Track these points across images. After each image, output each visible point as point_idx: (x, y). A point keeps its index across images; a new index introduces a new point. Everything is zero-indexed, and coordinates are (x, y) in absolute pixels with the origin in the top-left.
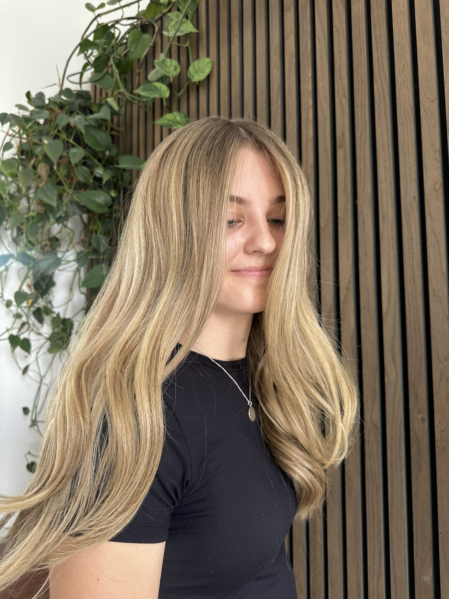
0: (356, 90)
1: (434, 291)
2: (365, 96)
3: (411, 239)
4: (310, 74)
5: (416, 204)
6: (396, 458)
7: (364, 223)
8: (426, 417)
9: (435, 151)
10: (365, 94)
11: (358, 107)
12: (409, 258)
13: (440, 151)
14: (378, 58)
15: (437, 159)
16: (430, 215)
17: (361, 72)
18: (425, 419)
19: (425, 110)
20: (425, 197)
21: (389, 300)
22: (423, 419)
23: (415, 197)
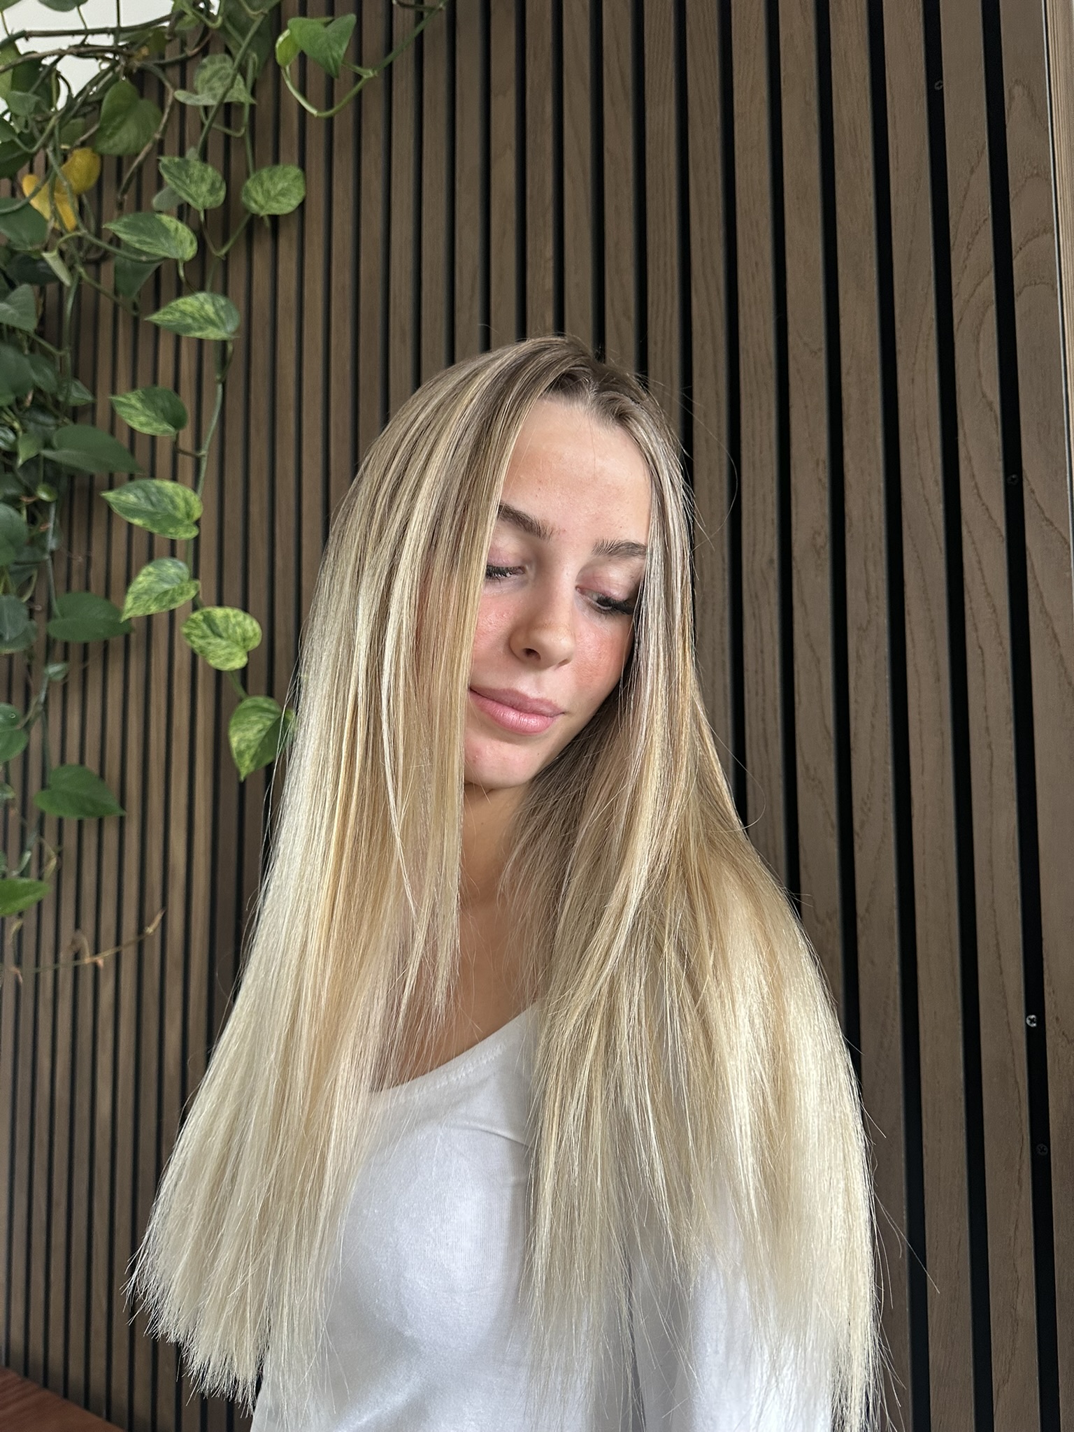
0: (652, 303)
1: (807, 768)
2: (671, 321)
3: (762, 652)
4: (549, 251)
5: (774, 575)
9: (818, 464)
10: (671, 316)
11: (656, 344)
12: (757, 694)
13: (827, 464)
14: (702, 240)
15: (820, 480)
16: (803, 603)
17: (665, 264)
19: (798, 371)
20: (794, 564)
23: (771, 561)
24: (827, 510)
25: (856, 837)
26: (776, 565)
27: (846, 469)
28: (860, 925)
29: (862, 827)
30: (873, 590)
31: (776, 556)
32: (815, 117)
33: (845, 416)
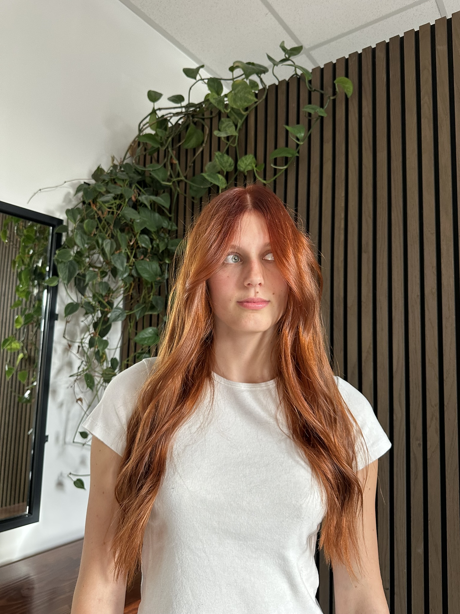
1: (429, 360)
3: (415, 323)
4: (343, 194)
5: (419, 301)
6: (400, 470)
7: (381, 308)
8: (422, 443)
9: (433, 267)
11: (379, 226)
12: (413, 336)
14: (395, 196)
15: (434, 272)
16: (428, 310)
17: (383, 202)
18: (421, 445)
19: (426, 239)
20: (425, 297)
21: (398, 363)
22: (419, 444)
23: (418, 296)
24: (436, 282)
25: (444, 382)
26: (419, 297)
27: (442, 270)
28: (445, 408)
29: (447, 378)
30: (451, 307)
31: (419, 294)
32: (433, 162)
33: (442, 254)
